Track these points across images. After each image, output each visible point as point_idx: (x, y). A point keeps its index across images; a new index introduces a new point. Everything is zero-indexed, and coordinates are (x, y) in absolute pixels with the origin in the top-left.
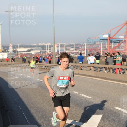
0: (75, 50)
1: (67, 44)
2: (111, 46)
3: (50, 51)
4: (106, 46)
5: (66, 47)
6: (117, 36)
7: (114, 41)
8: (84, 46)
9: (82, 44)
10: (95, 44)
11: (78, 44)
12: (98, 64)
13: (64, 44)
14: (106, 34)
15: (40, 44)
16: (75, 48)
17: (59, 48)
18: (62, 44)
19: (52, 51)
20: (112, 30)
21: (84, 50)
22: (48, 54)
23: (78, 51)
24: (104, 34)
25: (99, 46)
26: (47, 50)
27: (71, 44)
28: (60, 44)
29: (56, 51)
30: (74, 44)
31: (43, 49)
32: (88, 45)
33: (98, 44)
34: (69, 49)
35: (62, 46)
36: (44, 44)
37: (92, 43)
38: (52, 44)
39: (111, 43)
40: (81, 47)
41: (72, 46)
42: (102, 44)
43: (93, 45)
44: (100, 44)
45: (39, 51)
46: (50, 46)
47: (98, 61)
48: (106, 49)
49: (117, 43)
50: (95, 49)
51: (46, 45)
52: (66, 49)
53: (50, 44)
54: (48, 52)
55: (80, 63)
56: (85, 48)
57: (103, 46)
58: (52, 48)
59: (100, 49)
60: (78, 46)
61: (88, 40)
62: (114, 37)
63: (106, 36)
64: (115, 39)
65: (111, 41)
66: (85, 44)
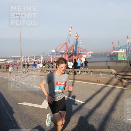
0: (35, 60)
1: (30, 56)
2: (57, 57)
3: (19, 61)
4: (54, 57)
5: (29, 58)
6: (60, 51)
7: (59, 54)
8: (41, 57)
9: (39, 56)
10: (47, 56)
11: (37, 56)
12: (44, 68)
13: (28, 56)
14: (54, 50)
15: (12, 57)
16: (35, 58)
17: (25, 59)
18: (26, 56)
19: (20, 61)
20: (58, 47)
21: (41, 60)
22: (18, 63)
23: (37, 60)
24: (52, 50)
25: (50, 57)
26: (17, 60)
27: (33, 56)
28: (25, 56)
29: (23, 61)
30: (34, 56)
31: (15, 59)
32: (43, 56)
33: (49, 56)
34: (31, 59)
35: (27, 57)
36: (15, 56)
37: (45, 55)
38: (20, 57)
39: (57, 55)
40: (39, 58)
41: (33, 57)
42: (52, 56)
43: (46, 56)
44: (51, 56)
45: (12, 61)
46: (19, 58)
47: (44, 67)
48: (54, 59)
49: (61, 55)
50: (48, 59)
51: (17, 57)
52: (29, 59)
53: (19, 56)
54: (18, 61)
55: (34, 68)
56: (42, 59)
57: (52, 57)
58: (20, 59)
59: (51, 59)
60: (37, 57)
61: (43, 54)
62: (59, 52)
63: (54, 51)
64: (60, 52)
65: (57, 54)
66: (41, 56)
